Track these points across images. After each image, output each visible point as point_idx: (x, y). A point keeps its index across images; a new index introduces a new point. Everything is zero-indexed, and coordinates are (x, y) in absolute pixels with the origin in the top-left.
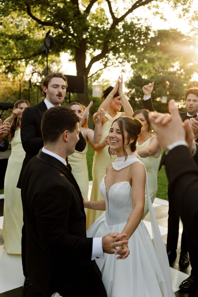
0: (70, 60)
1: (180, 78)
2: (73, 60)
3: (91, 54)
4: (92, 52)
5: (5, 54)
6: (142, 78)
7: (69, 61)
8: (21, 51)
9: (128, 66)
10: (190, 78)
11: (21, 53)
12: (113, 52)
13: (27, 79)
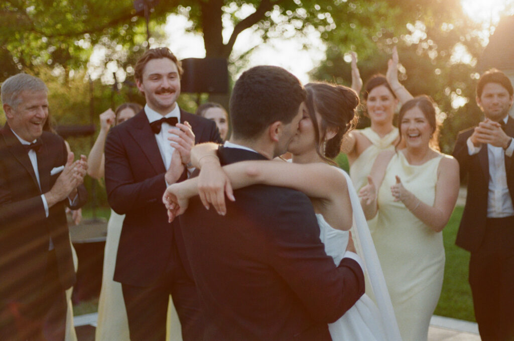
0: (188, 31)
1: (426, 56)
2: (195, 29)
3: (232, 15)
4: (235, 11)
5: (47, 26)
6: (344, 61)
7: (188, 33)
8: (84, 18)
9: (313, 35)
10: (449, 56)
11: (84, 22)
12: (281, 8)
13: (94, 77)
